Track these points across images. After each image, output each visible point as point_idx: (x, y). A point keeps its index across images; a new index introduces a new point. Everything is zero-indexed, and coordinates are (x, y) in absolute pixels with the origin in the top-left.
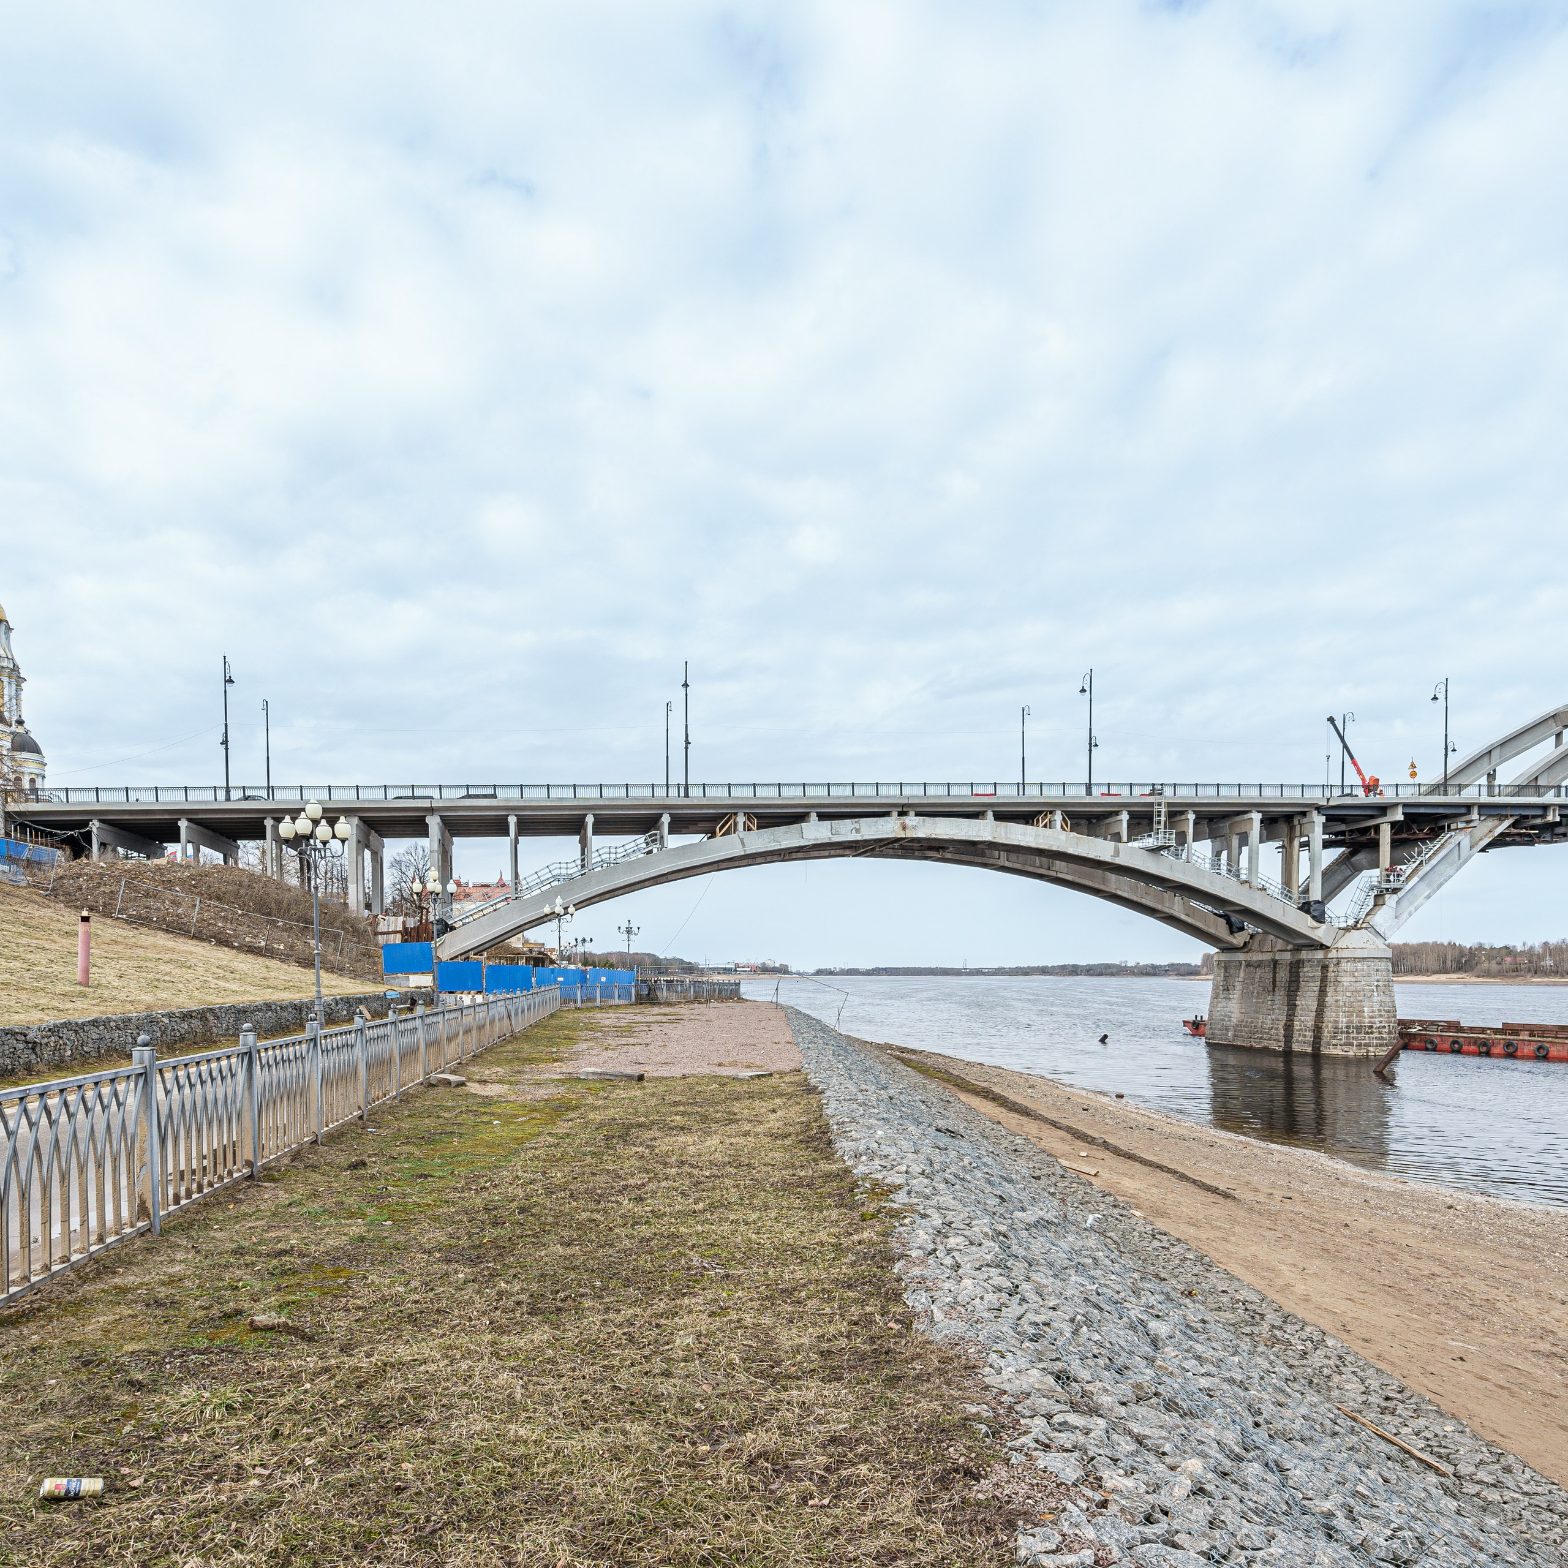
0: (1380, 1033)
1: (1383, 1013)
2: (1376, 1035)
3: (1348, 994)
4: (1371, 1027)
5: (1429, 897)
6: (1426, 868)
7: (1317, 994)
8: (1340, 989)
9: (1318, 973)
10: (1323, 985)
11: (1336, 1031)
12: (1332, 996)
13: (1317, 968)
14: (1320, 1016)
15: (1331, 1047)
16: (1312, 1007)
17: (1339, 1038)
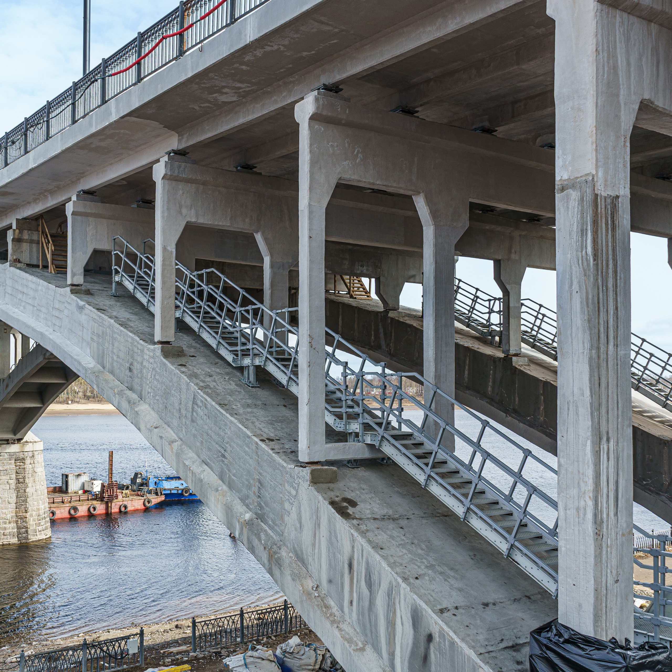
7: (13, 486)
8: (37, 479)
9: (11, 466)
10: (20, 477)
11: (39, 518)
12: (32, 486)
13: (10, 462)
14: (23, 507)
15: (38, 533)
16: (9, 500)
17: (42, 524)
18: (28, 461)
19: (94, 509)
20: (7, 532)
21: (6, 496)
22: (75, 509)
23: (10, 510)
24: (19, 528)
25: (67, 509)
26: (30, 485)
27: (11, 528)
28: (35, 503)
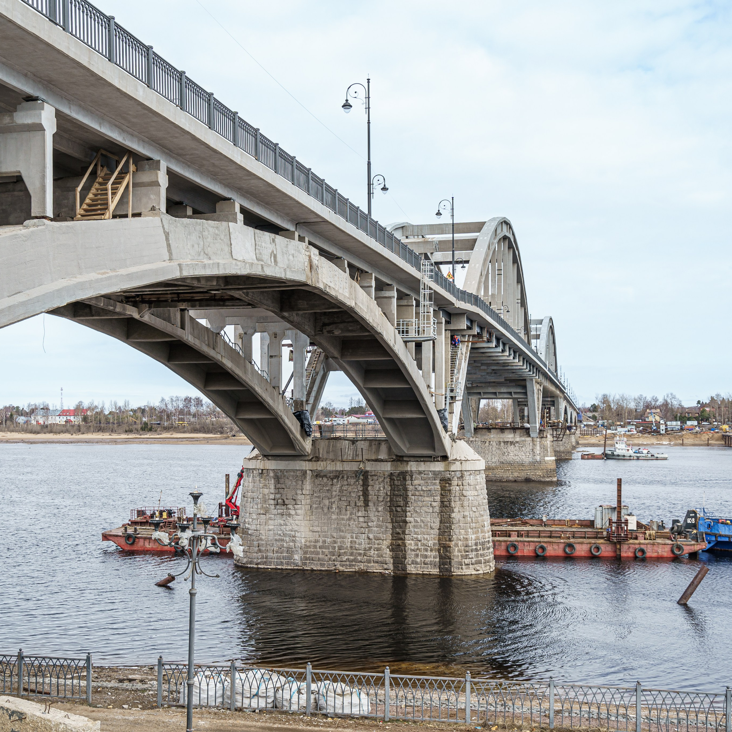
7: (437, 509)
8: (466, 503)
9: (436, 487)
10: (446, 500)
11: (467, 549)
12: (459, 512)
13: (434, 481)
14: (446, 534)
15: (464, 567)
16: (432, 524)
17: (470, 556)
18: (455, 482)
19: (598, 549)
20: (428, 560)
21: (429, 520)
22: (571, 546)
23: (432, 536)
24: (441, 557)
25: (562, 546)
26: (455, 510)
27: (433, 556)
28: (463, 532)
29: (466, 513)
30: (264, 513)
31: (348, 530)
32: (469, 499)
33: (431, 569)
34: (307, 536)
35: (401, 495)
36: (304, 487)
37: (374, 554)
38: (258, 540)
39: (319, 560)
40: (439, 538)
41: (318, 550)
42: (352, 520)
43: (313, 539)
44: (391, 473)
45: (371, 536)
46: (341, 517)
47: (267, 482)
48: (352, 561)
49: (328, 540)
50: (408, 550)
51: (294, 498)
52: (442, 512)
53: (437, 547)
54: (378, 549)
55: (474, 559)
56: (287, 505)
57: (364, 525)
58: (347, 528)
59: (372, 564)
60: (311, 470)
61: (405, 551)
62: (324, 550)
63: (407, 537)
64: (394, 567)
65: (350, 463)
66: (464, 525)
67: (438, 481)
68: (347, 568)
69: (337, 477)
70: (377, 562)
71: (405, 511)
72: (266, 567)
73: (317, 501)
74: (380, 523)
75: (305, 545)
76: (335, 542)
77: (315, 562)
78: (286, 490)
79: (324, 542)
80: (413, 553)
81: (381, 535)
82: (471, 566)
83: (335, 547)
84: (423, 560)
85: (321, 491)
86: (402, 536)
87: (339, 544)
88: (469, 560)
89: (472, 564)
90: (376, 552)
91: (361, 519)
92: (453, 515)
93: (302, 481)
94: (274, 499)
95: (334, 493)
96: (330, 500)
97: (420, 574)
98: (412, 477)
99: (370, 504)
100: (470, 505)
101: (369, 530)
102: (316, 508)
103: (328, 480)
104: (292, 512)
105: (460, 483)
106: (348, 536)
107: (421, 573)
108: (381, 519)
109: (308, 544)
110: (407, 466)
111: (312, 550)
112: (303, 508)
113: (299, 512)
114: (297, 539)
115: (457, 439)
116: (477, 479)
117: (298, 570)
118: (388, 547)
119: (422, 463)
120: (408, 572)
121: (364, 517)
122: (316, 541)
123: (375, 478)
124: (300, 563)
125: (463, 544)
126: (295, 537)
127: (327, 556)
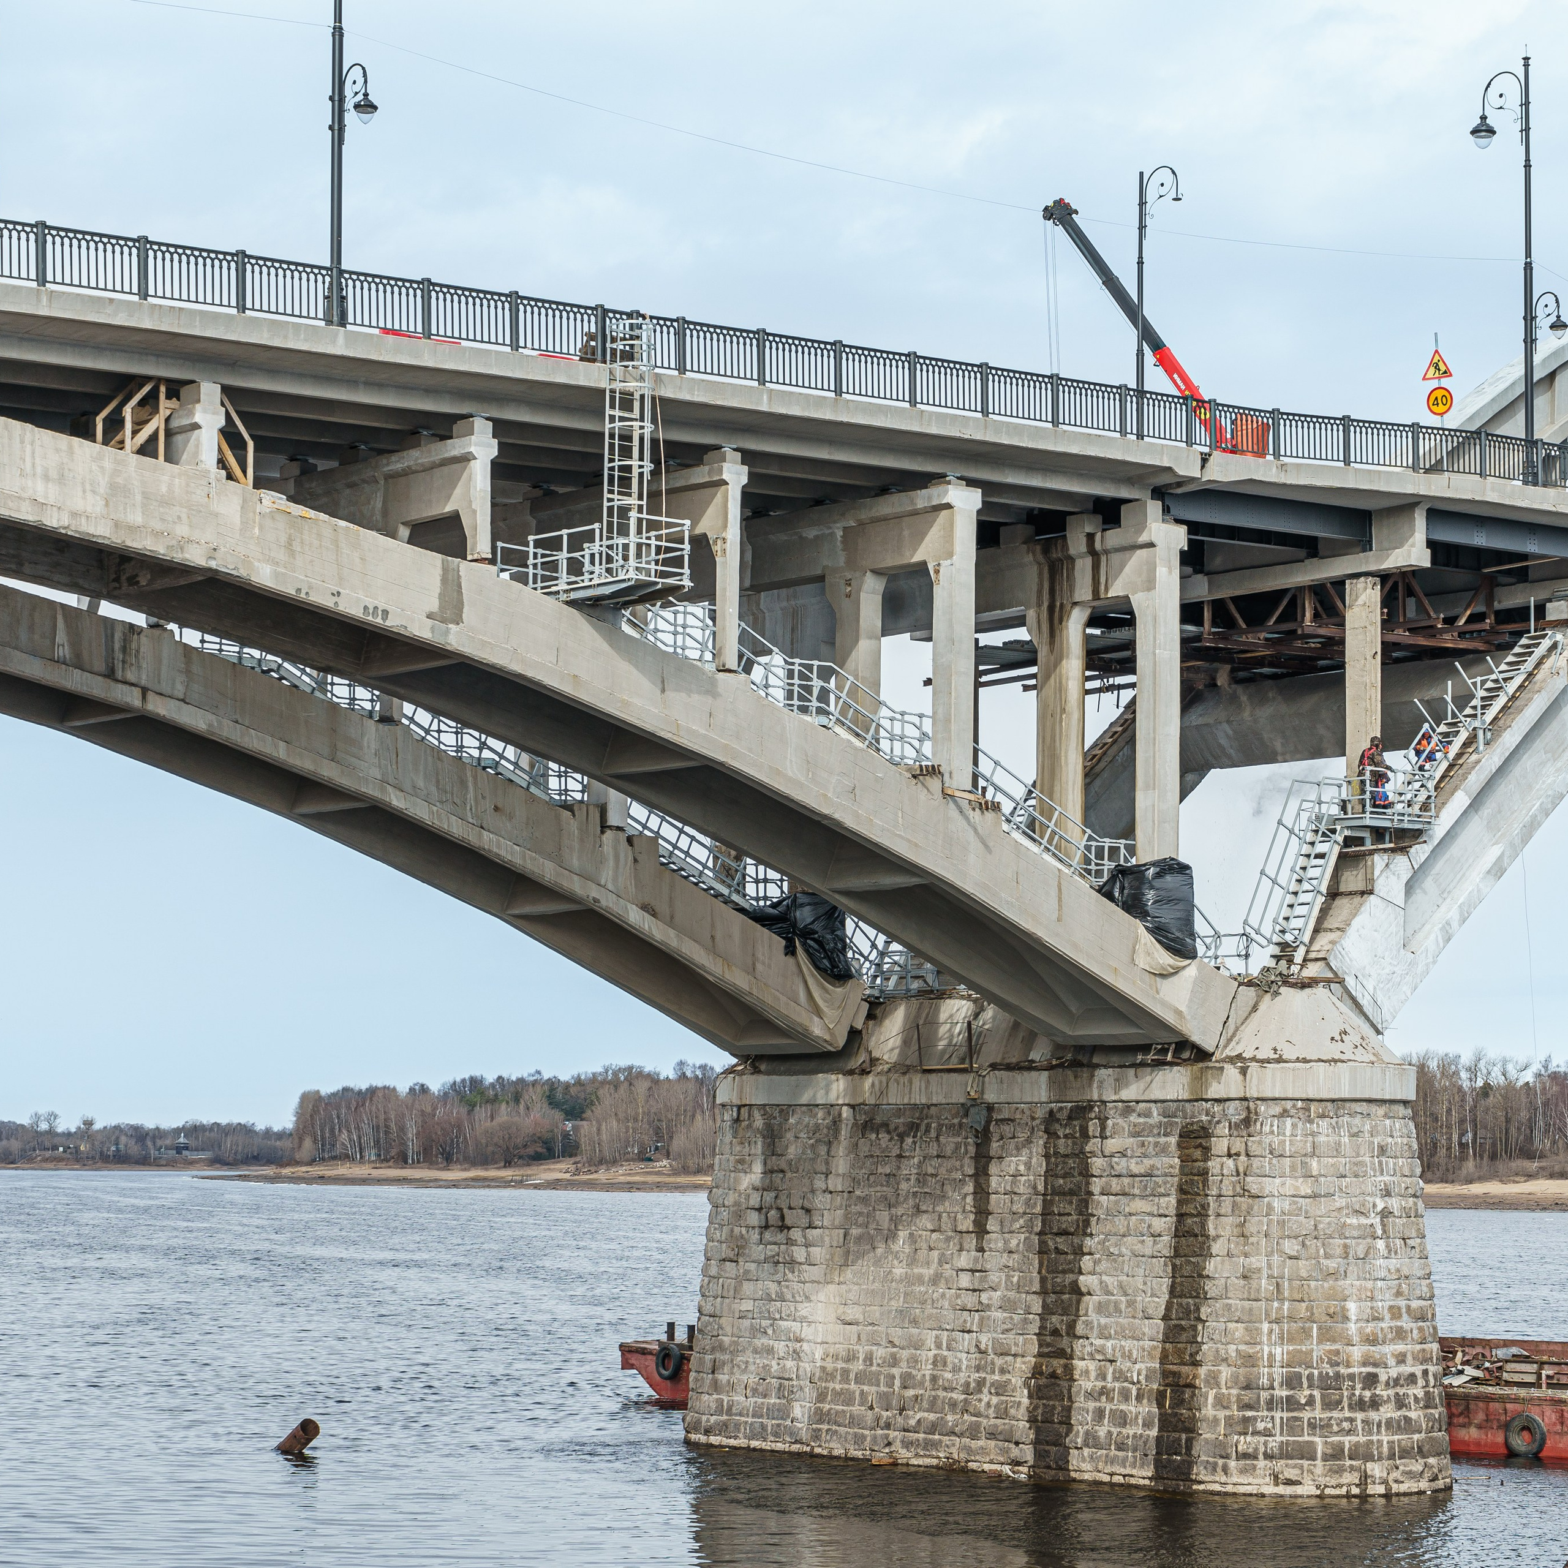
0: (1401, 1404)
1: (1406, 1323)
2: (1388, 1412)
3: (1291, 1247)
4: (1371, 1380)
5: (1498, 870)
6: (1489, 760)
29: (1255, 1262)
30: (731, 1255)
31: (930, 1317)
32: (1270, 1207)
33: (1133, 1465)
34: (830, 1339)
35: (1072, 1193)
36: (834, 1163)
37: (988, 1405)
38: (713, 1350)
39: (854, 1421)
40: (1164, 1349)
41: (853, 1386)
42: (942, 1284)
43: (841, 1350)
44: (1051, 1112)
45: (985, 1340)
46: (916, 1271)
47: (747, 1149)
48: (933, 1428)
49: (880, 1353)
50: (1079, 1392)
51: (807, 1205)
52: (1177, 1254)
53: (1155, 1387)
54: (1000, 1389)
55: (1278, 1438)
56: (789, 1228)
57: (970, 1300)
58: (929, 1310)
59: (981, 1443)
60: (852, 1107)
61: (1070, 1398)
62: (865, 1388)
63: (1078, 1345)
64: (1039, 1455)
65: (945, 1076)
66: (1247, 1304)
67: (1173, 1140)
68: (917, 1455)
69: (913, 1128)
70: (992, 1435)
71: (1079, 1252)
72: (726, 1441)
73: (860, 1214)
74: (1012, 1294)
75: (823, 1369)
76: (894, 1361)
77: (841, 1429)
78: (789, 1175)
79: (869, 1359)
80: (1092, 1405)
81: (1011, 1335)
82: (1261, 1463)
83: (894, 1377)
84: (1115, 1431)
85: (872, 1178)
86: (1064, 1342)
87: (904, 1367)
88: (1257, 1438)
89: (1268, 1456)
90: (995, 1400)
91: (965, 1280)
92: (1211, 1267)
93: (830, 1143)
94: (759, 1210)
95: (904, 1186)
96: (893, 1211)
97: (1101, 1483)
98: (1103, 1121)
99: (992, 1225)
100: (1275, 1231)
101: (982, 1319)
102: (859, 1239)
103: (891, 1140)
104: (799, 1254)
105: (1238, 1146)
106: (930, 1337)
107: (1106, 1479)
108: (1015, 1280)
109: (830, 1365)
110: (1090, 1085)
111: (838, 1387)
112: (827, 1239)
113: (816, 1251)
114: (805, 1346)
115: (1286, 983)
116: (1313, 1134)
117: (799, 1455)
118: (1026, 1384)
119: (1131, 1071)
120: (1073, 1474)
121: (973, 1271)
122: (851, 1357)
123: (1007, 1129)
124: (804, 1435)
125: (1235, 1379)
126: (799, 1340)
127: (871, 1408)
